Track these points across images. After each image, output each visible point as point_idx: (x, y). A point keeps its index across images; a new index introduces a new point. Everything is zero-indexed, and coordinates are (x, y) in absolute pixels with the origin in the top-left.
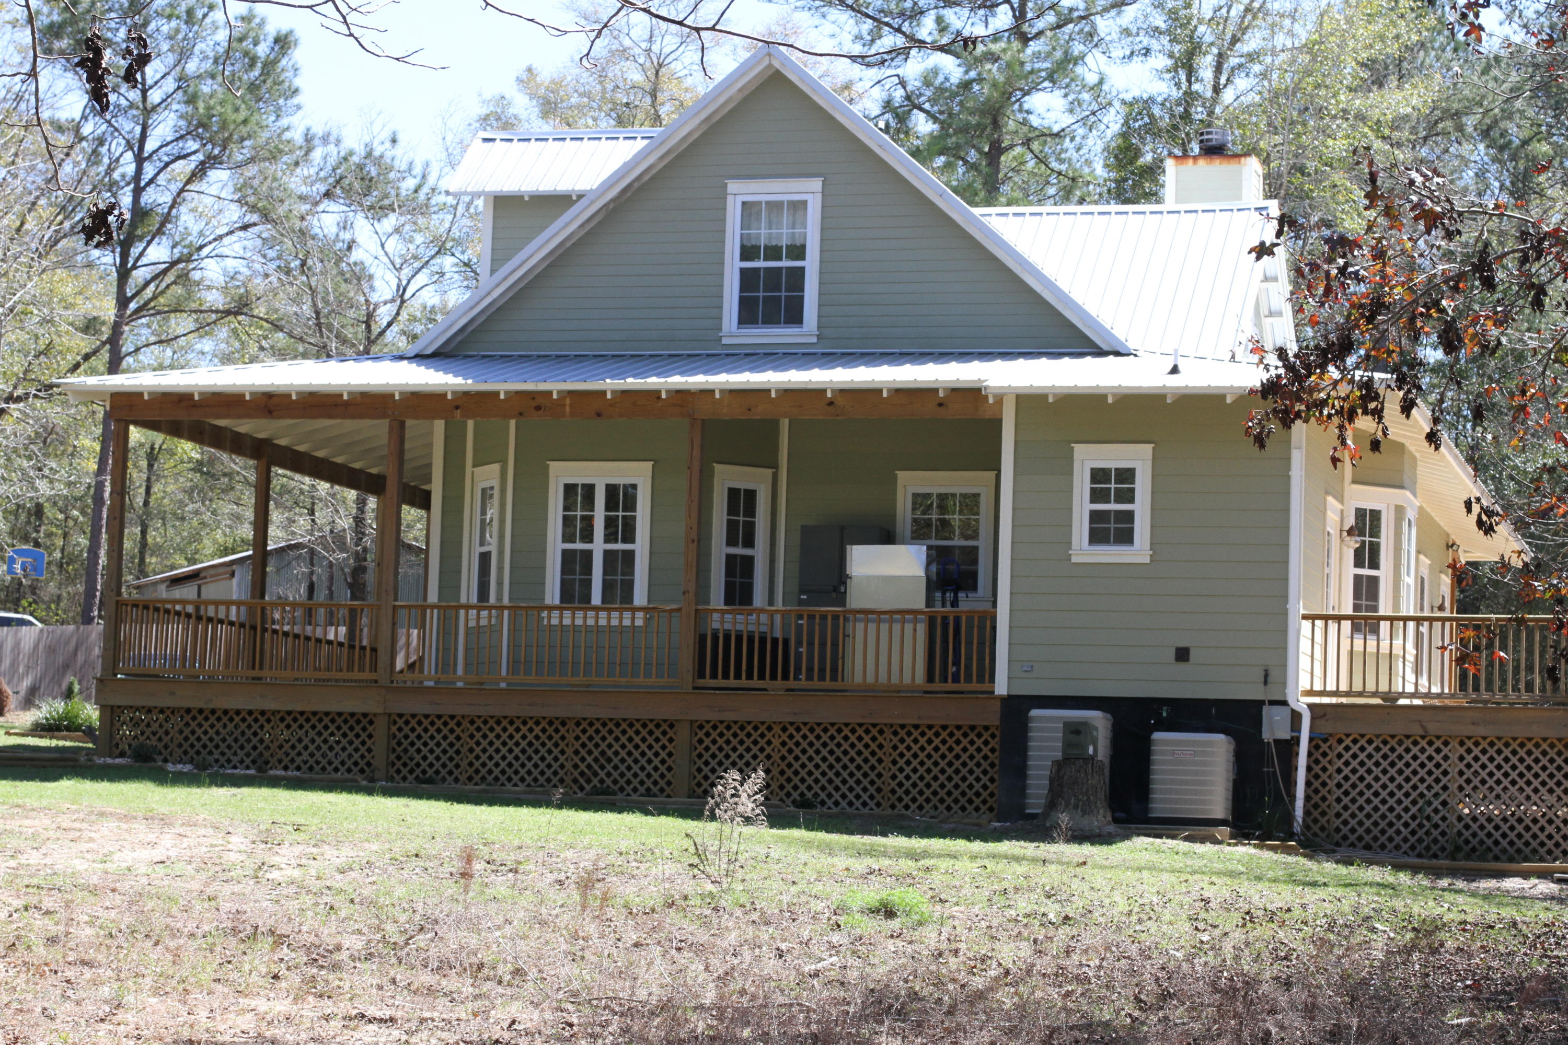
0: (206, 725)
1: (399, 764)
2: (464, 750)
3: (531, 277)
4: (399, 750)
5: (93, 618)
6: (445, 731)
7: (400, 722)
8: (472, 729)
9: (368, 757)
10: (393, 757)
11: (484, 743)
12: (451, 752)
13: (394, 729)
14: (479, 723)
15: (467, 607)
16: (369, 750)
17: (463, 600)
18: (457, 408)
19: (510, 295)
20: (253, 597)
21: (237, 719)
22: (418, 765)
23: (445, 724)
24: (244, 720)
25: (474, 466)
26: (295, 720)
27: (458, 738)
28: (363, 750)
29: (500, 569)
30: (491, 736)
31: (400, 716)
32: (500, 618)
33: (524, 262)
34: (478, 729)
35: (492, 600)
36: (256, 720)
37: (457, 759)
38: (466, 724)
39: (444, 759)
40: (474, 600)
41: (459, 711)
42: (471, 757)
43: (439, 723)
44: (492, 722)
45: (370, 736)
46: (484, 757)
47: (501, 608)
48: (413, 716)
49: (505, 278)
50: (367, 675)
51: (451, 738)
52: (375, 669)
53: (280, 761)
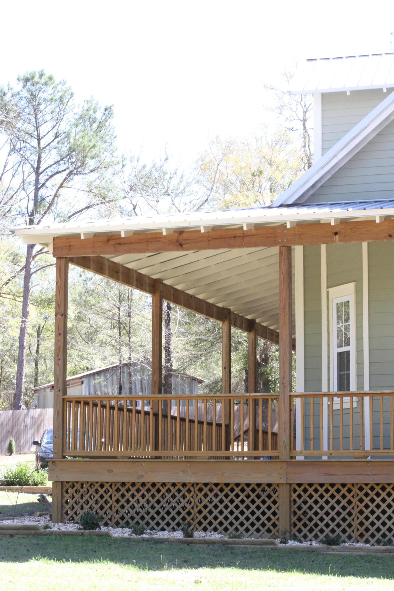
0: (138, 496)
1: (300, 525)
2: (355, 512)
3: (365, 144)
4: (299, 513)
5: (20, 406)
6: (338, 497)
7: (300, 490)
8: (361, 494)
9: (274, 519)
10: (294, 519)
11: (372, 506)
12: (344, 514)
13: (294, 496)
14: (367, 489)
15: (331, 396)
16: (274, 514)
17: (325, 389)
18: (336, 234)
19: (349, 158)
20: (153, 392)
21: (163, 490)
22: (316, 525)
23: (338, 491)
24: (169, 491)
25: (328, 287)
26: (211, 490)
27: (350, 502)
28: (269, 513)
29: (360, 364)
30: (378, 500)
31: (299, 485)
32: (361, 403)
33: (362, 131)
34: (367, 495)
35: (353, 388)
36: (179, 491)
37: (349, 519)
38: (355, 490)
39: (338, 520)
40: (334, 388)
41: (349, 480)
42: (362, 518)
43: (332, 491)
44: (378, 489)
45: (275, 502)
46: (372, 518)
47: (361, 395)
48: (311, 485)
49: (348, 144)
50: (270, 452)
51: (344, 502)
52: (275, 447)
53: (200, 523)
